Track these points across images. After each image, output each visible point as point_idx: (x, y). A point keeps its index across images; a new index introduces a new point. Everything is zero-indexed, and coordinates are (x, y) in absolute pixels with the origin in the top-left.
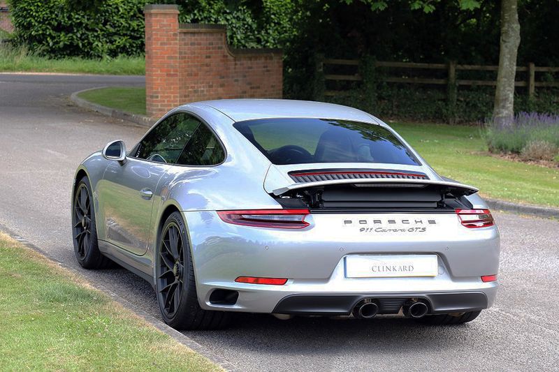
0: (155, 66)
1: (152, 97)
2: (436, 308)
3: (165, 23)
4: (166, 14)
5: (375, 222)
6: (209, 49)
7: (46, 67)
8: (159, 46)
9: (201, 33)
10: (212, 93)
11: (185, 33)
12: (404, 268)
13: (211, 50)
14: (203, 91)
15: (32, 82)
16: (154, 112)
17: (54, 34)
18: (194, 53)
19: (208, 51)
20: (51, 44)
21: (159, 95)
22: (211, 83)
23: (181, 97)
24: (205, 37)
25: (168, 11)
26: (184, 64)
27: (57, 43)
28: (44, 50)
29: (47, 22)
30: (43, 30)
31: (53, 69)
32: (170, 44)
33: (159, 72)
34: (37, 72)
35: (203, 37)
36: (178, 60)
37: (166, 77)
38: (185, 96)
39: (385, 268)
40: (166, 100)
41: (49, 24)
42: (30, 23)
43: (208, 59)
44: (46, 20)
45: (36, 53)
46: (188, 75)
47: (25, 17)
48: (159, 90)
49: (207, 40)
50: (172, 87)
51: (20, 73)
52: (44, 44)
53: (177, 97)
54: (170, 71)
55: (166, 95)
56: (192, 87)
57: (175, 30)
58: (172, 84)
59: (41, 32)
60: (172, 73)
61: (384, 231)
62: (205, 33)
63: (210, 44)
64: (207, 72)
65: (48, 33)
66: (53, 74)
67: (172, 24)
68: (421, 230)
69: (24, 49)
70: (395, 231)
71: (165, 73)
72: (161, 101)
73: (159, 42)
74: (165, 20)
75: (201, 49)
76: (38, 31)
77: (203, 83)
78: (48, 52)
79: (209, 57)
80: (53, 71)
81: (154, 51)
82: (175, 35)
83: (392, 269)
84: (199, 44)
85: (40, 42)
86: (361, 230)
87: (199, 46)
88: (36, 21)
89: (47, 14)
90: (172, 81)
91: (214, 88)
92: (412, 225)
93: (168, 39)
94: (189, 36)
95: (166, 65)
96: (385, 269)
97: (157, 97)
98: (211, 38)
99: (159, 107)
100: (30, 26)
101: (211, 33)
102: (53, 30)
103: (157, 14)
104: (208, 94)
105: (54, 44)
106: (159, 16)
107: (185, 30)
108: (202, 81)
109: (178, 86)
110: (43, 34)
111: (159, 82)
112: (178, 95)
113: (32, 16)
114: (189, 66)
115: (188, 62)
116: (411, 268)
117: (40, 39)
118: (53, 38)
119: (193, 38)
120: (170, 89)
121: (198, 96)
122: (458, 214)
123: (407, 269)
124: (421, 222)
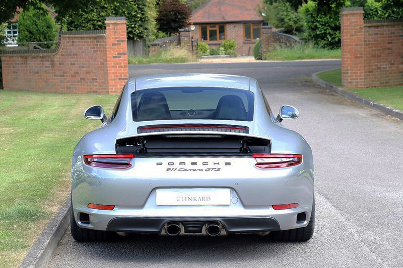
0: (346, 52)
1: (344, 73)
2: (231, 229)
3: (353, 20)
4: (354, 14)
5: (181, 164)
6: (391, 37)
7: (324, 55)
8: (348, 37)
9: (384, 26)
10: (393, 68)
11: (369, 27)
12: (203, 199)
13: (393, 38)
14: (386, 68)
15: (300, 66)
16: (345, 84)
17: (332, 32)
18: (378, 40)
19: (390, 38)
20: (330, 39)
21: (349, 72)
22: (392, 62)
23: (365, 72)
24: (387, 29)
25: (355, 12)
26: (368, 49)
27: (334, 38)
28: (325, 44)
29: (327, 25)
30: (325, 30)
31: (329, 56)
32: (357, 35)
33: (349, 56)
34: (318, 59)
35: (385, 28)
36: (363, 46)
37: (354, 59)
38: (369, 72)
39: (187, 198)
40: (354, 75)
41: (329, 26)
42: (316, 26)
43: (390, 45)
44: (327, 23)
45: (320, 46)
46: (372, 57)
47: (313, 22)
48: (349, 68)
49: (389, 30)
50: (359, 65)
51: (306, 60)
52: (325, 40)
53: (362, 73)
54: (357, 54)
55: (354, 71)
56: (375, 65)
57: (361, 25)
58: (359, 64)
59: (323, 32)
60: (359, 56)
62: (387, 26)
63: (391, 33)
64: (389, 54)
65: (328, 32)
66: (328, 60)
67: (358, 21)
68: (216, 170)
69: (311, 44)
71: (354, 56)
72: (350, 76)
73: (349, 34)
74: (353, 18)
75: (383, 37)
76: (321, 31)
77: (386, 62)
78: (327, 44)
79: (391, 43)
80: (329, 58)
81: (345, 41)
82: (361, 28)
83: (193, 200)
84: (383, 34)
85: (323, 38)
86: (168, 170)
87: (382, 36)
88: (320, 24)
89: (327, 19)
90: (358, 62)
91: (395, 65)
92: (211, 166)
93: (355, 32)
94: (373, 29)
95: (354, 51)
96: (187, 200)
97: (348, 73)
98: (393, 29)
99: (349, 81)
100: (316, 28)
101: (393, 26)
102: (331, 29)
103: (347, 15)
104: (390, 69)
105: (332, 39)
106: (349, 16)
107: (369, 25)
108: (384, 60)
109: (363, 65)
110: (325, 33)
111: (349, 62)
112: (363, 71)
113: (317, 21)
114: (372, 50)
115: (372, 47)
116: (209, 199)
117: (323, 37)
118: (331, 35)
119: (376, 30)
120: (357, 67)
121: (381, 71)
122: (255, 158)
123: (205, 199)
124: (218, 164)
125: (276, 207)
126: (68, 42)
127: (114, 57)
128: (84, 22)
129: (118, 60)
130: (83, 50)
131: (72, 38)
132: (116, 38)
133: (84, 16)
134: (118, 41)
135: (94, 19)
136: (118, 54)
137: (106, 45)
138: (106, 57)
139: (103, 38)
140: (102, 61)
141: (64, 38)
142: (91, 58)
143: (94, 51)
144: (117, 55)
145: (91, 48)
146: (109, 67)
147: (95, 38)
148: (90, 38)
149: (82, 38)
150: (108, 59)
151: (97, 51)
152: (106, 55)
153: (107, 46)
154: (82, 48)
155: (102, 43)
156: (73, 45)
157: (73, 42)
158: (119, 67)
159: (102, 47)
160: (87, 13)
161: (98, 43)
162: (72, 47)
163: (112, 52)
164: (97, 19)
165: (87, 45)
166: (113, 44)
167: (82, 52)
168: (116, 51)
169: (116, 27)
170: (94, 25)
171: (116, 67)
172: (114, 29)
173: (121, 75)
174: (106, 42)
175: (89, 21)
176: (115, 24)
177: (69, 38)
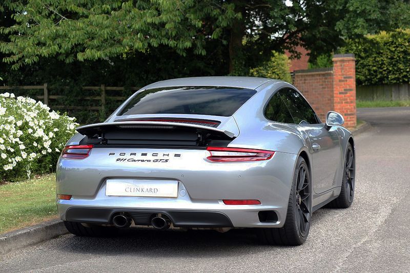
2: (177, 222)
5: (132, 154)
12: (150, 190)
39: (135, 189)
61: (135, 161)
68: (164, 161)
70: (143, 161)
83: (141, 190)
86: (117, 160)
92: (160, 157)
96: (135, 191)
116: (156, 190)
122: (210, 151)
123: (153, 191)
124: (168, 155)
125: (227, 202)
126: (301, 80)
127: (340, 93)
128: (360, 67)
129: (345, 96)
130: (314, 87)
131: (304, 76)
132: (343, 75)
133: (360, 62)
134: (344, 78)
135: (370, 64)
136: (345, 90)
137: (333, 81)
138: (333, 93)
139: (330, 74)
140: (329, 97)
141: (297, 76)
142: (320, 94)
143: (323, 88)
144: (343, 91)
145: (320, 85)
146: (336, 102)
147: (323, 75)
148: (319, 75)
149: (313, 75)
150: (335, 95)
151: (325, 88)
152: (333, 91)
153: (334, 83)
154: (312, 86)
155: (329, 80)
156: (305, 83)
157: (305, 80)
158: (345, 103)
159: (329, 83)
160: (363, 59)
161: (326, 80)
162: (304, 85)
163: (338, 88)
164: (372, 64)
165: (317, 82)
166: (340, 81)
167: (313, 89)
168: (343, 87)
169: (343, 64)
170: (369, 70)
171: (342, 103)
172: (341, 66)
173: (347, 111)
174: (333, 78)
175: (365, 66)
176: (342, 61)
177: (302, 76)
